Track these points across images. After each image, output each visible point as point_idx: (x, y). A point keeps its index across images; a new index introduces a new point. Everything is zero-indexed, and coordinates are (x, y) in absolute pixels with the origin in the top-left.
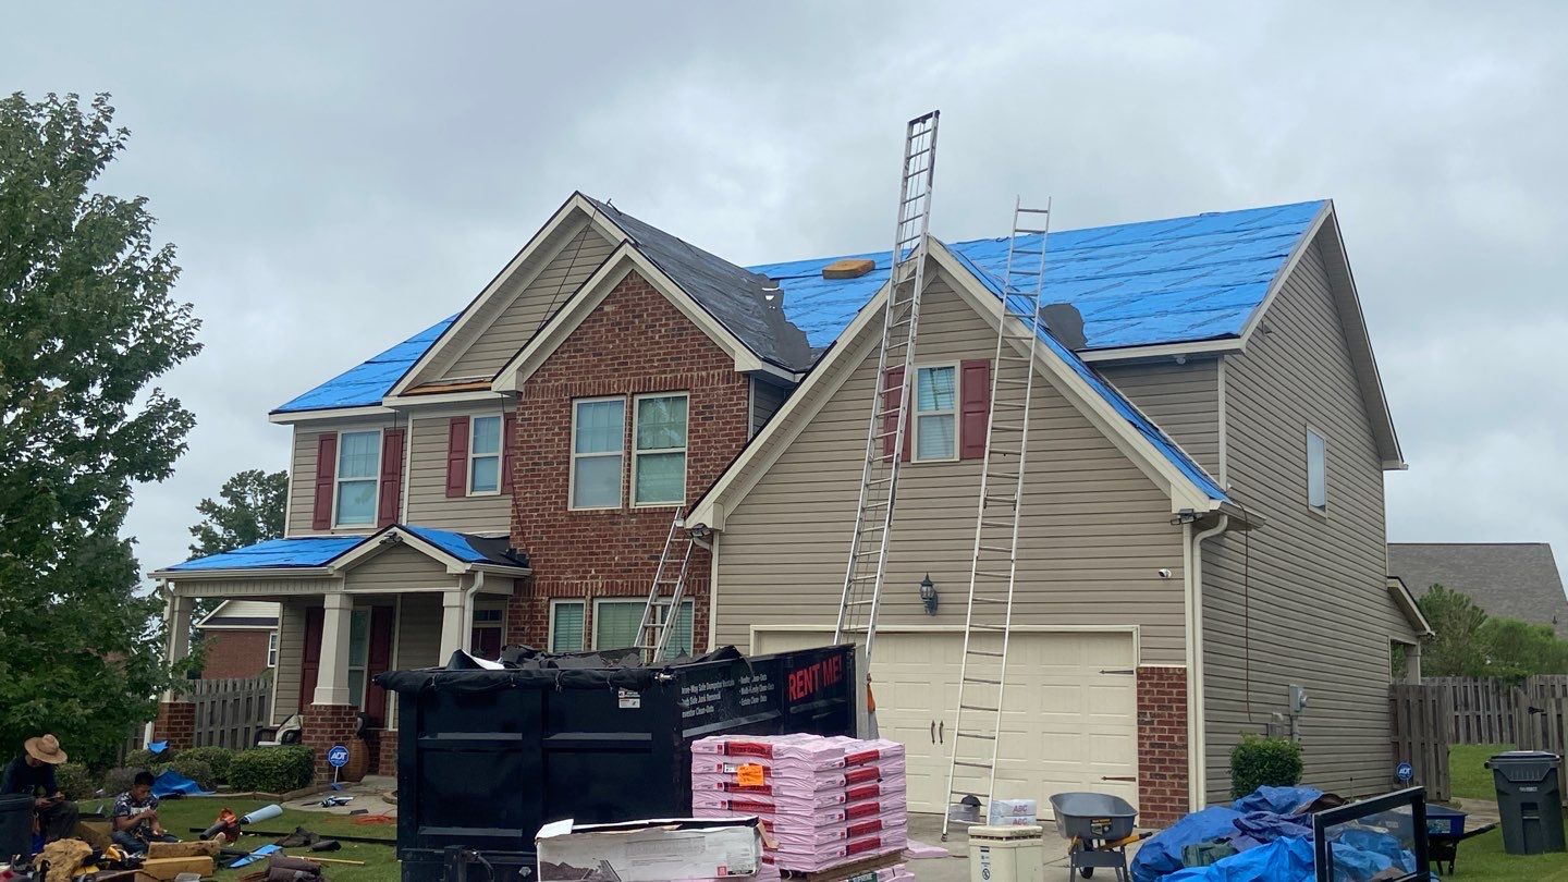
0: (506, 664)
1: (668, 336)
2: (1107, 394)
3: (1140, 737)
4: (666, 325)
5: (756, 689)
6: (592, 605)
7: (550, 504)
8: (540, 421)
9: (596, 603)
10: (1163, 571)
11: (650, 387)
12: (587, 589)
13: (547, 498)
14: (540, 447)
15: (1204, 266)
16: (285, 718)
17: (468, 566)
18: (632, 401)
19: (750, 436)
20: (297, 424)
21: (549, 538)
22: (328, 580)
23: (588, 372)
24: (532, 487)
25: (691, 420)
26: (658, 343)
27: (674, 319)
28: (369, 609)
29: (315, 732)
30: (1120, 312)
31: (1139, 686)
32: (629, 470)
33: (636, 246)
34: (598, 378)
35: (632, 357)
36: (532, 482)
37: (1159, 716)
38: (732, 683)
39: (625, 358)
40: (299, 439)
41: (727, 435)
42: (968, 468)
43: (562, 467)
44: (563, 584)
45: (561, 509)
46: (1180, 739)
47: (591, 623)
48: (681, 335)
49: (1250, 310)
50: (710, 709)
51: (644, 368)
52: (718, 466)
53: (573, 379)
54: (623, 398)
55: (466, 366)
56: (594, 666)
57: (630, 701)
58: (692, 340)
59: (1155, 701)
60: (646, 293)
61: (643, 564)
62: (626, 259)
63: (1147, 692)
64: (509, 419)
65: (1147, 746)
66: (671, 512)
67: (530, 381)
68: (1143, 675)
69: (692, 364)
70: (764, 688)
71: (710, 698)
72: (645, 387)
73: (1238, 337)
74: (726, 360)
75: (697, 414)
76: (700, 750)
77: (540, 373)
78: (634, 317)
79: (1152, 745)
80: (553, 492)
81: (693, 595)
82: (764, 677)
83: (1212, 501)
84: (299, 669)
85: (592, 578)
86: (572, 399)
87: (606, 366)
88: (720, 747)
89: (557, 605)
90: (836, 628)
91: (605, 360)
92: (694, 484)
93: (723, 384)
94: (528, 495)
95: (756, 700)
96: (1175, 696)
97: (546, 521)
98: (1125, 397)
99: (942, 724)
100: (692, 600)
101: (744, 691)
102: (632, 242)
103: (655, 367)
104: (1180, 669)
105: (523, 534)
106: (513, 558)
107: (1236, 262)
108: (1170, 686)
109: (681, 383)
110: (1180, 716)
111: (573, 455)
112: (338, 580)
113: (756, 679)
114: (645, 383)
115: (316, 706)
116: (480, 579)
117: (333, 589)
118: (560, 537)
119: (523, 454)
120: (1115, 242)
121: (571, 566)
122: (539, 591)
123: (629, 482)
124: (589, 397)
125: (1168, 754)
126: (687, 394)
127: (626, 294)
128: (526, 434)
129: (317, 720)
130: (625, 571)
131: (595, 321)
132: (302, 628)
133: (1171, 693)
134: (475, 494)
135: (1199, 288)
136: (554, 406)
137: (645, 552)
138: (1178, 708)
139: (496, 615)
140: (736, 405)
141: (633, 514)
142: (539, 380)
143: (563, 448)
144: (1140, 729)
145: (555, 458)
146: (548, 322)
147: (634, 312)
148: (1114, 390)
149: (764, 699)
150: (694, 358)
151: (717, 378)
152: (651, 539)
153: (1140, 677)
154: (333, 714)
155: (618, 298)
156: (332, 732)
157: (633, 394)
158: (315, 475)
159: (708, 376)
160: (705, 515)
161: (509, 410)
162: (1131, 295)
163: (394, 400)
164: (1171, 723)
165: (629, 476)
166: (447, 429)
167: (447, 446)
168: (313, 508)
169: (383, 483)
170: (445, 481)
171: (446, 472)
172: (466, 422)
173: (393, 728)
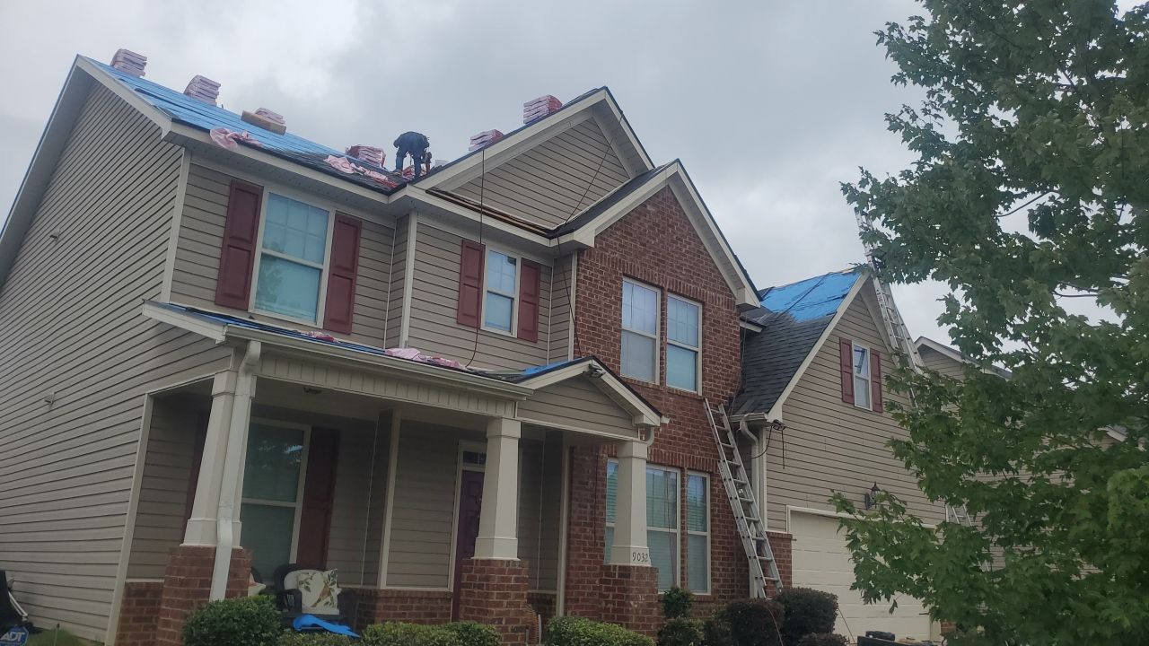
1: (691, 253)
4: (689, 243)
11: (680, 289)
13: (606, 360)
18: (666, 295)
23: (637, 257)
25: (706, 328)
26: (685, 255)
32: (663, 354)
35: (667, 258)
39: (663, 257)
43: (618, 334)
48: (700, 257)
51: (676, 271)
52: (723, 371)
53: (626, 257)
54: (658, 290)
58: (707, 264)
60: (676, 210)
62: (674, 175)
64: (524, 265)
69: (706, 283)
72: (676, 288)
74: (726, 290)
78: (668, 225)
81: (710, 472)
86: (623, 274)
87: (650, 258)
92: (710, 380)
93: (725, 307)
103: (683, 275)
111: (622, 326)
114: (676, 284)
123: (664, 364)
124: (636, 279)
126: (700, 306)
127: (662, 203)
131: (640, 214)
134: (488, 330)
141: (671, 393)
143: (618, 317)
145: (613, 324)
147: (668, 221)
151: (721, 301)
155: (656, 202)
157: (668, 290)
158: (220, 232)
160: (778, 414)
165: (663, 359)
166: (458, 250)
167: (457, 268)
168: (214, 274)
169: (332, 275)
170: (454, 304)
171: (455, 295)
172: (480, 251)
173: (387, 585)
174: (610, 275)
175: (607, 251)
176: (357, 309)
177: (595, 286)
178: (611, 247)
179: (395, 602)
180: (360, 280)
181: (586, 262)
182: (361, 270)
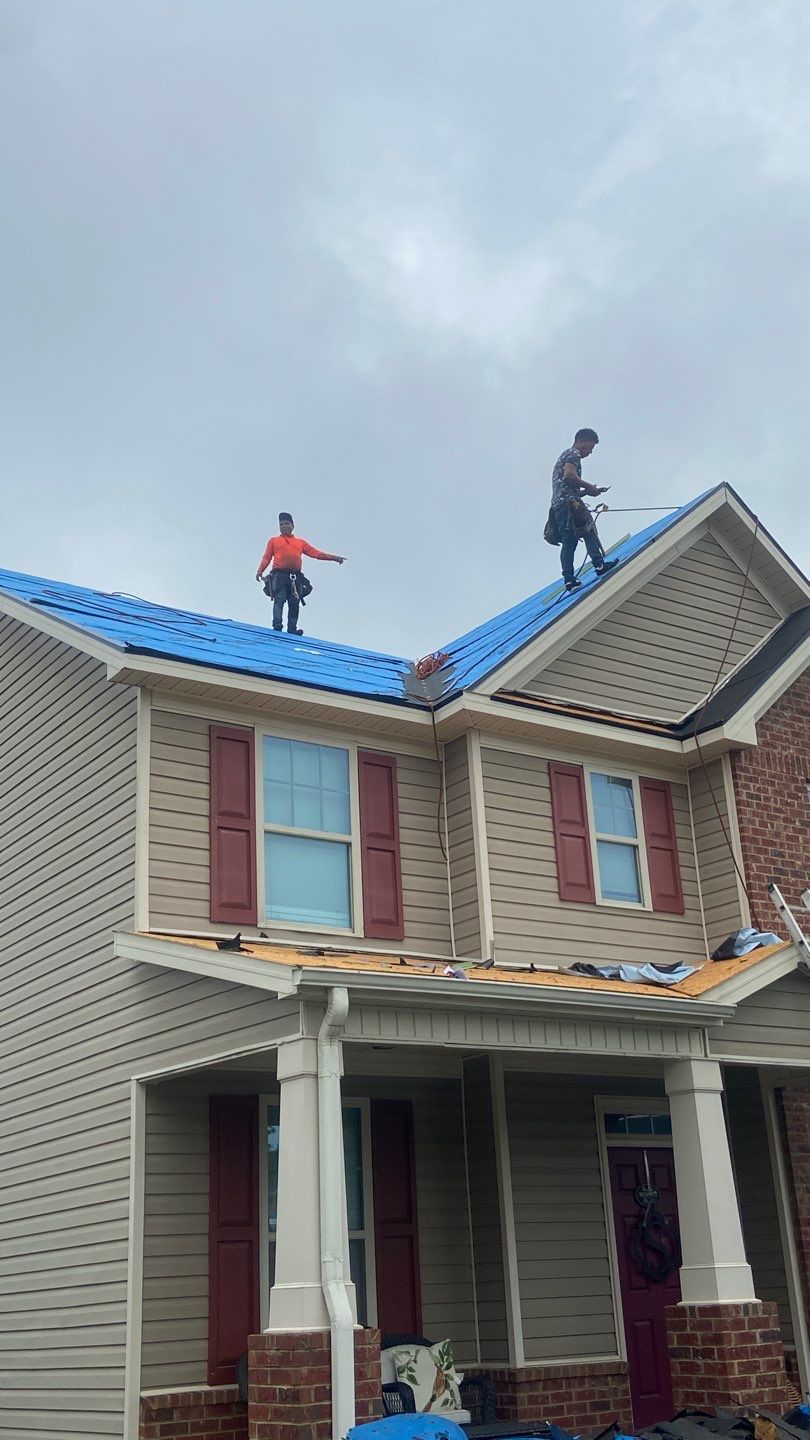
20: (151, 691)
53: (805, 752)
84: (202, 1244)
128: (757, 820)
134: (608, 903)
158: (203, 807)
161: (644, 773)
163: (483, 703)
166: (544, 780)
167: (546, 809)
168: (204, 874)
169: (367, 849)
170: (551, 869)
171: (550, 854)
172: (576, 774)
173: (527, 1359)
174: (787, 787)
175: (775, 748)
176: (408, 897)
177: (766, 808)
178: (781, 739)
179: (545, 1389)
180: (405, 851)
181: (745, 770)
182: (404, 835)
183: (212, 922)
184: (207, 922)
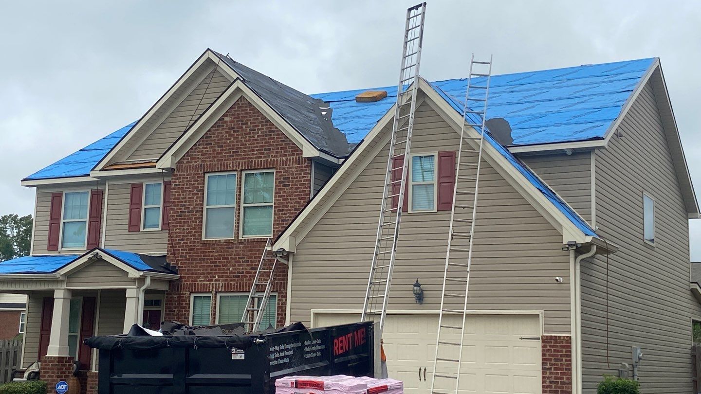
0: (164, 333)
1: (263, 136)
2: (525, 172)
3: (543, 378)
4: (261, 129)
5: (314, 348)
6: (216, 297)
7: (191, 236)
8: (185, 186)
9: (218, 296)
10: (557, 278)
11: (251, 166)
12: (213, 287)
13: (189, 232)
14: (185, 202)
15: (582, 96)
16: (30, 364)
17: (141, 273)
18: (241, 175)
19: (312, 196)
20: (39, 187)
21: (190, 256)
22: (56, 281)
23: (215, 157)
24: (180, 226)
25: (276, 186)
26: (257, 140)
27: (266, 125)
28: (81, 298)
29: (48, 373)
30: (534, 123)
31: (542, 347)
32: (239, 216)
33: (244, 81)
34: (221, 160)
35: (240, 148)
36: (181, 222)
37: (555, 365)
38: (300, 344)
39: (237, 148)
40: (39, 196)
41: (297, 195)
42: (442, 216)
43: (198, 214)
44: (198, 284)
45: (198, 239)
46: (567, 379)
47: (215, 307)
48: (271, 135)
49: (610, 123)
50: (287, 360)
51: (248, 155)
52: (292, 214)
53: (206, 161)
54: (236, 173)
55: (142, 152)
56: (217, 334)
57: (238, 355)
58: (277, 138)
59: (553, 356)
60: (250, 110)
61: (247, 273)
62: (238, 89)
63: (548, 351)
64: (167, 185)
65: (548, 383)
66: (263, 242)
67: (179, 162)
68: (545, 340)
69: (277, 152)
70: (319, 348)
71: (287, 353)
72: (248, 166)
73: (603, 139)
74: (298, 151)
75: (280, 182)
76: (280, 384)
77: (186, 157)
78: (243, 124)
79: (551, 382)
80: (193, 229)
81: (277, 291)
82: (319, 341)
83: (587, 237)
84: (38, 335)
85: (216, 280)
86: (204, 173)
87: (226, 153)
88: (292, 383)
89: (194, 297)
90: (362, 311)
91: (225, 150)
92: (278, 224)
93: (296, 164)
94: (178, 231)
95: (314, 355)
96: (564, 353)
97: (188, 246)
98: (536, 174)
99: (425, 370)
100: (276, 294)
101: (307, 349)
102: (242, 79)
103: (255, 154)
104: (567, 337)
105: (175, 254)
106: (168, 269)
107: (603, 94)
108: (561, 347)
109: (270, 164)
110: (567, 365)
111: (205, 207)
112: (62, 281)
113: (314, 342)
114: (248, 164)
115: (49, 357)
116: (148, 281)
117: (59, 287)
118: (197, 256)
119: (175, 206)
120: (531, 82)
121: (204, 274)
122: (184, 289)
123: (238, 223)
124: (215, 172)
125: (560, 387)
126: (274, 171)
127: (238, 111)
128: (177, 194)
129: (49, 365)
130: (236, 277)
131: (219, 126)
132: (41, 310)
133: (562, 351)
134: (146, 230)
135: (580, 110)
136: (194, 177)
137: (248, 265)
138: (566, 360)
139: (157, 303)
140: (303, 177)
141: (241, 242)
142: (185, 161)
143: (199, 203)
144: (543, 373)
145: (194, 208)
146: (191, 127)
147: (242, 121)
148: (529, 170)
149: (319, 354)
150: (278, 149)
151: (292, 161)
152: (252, 258)
153: (543, 341)
154: (59, 362)
155: (233, 113)
156: (58, 373)
157: (242, 170)
158: (48, 218)
159: (287, 159)
160: (284, 243)
161: (166, 179)
162: (540, 113)
163: (97, 173)
164: (562, 369)
165: (239, 220)
166: (129, 191)
167: (129, 201)
168: (48, 237)
169: (90, 222)
170: (127, 222)
171: (128, 216)
172: (141, 187)
175: (191, 163)
183: (49, 251)
184: (47, 251)
